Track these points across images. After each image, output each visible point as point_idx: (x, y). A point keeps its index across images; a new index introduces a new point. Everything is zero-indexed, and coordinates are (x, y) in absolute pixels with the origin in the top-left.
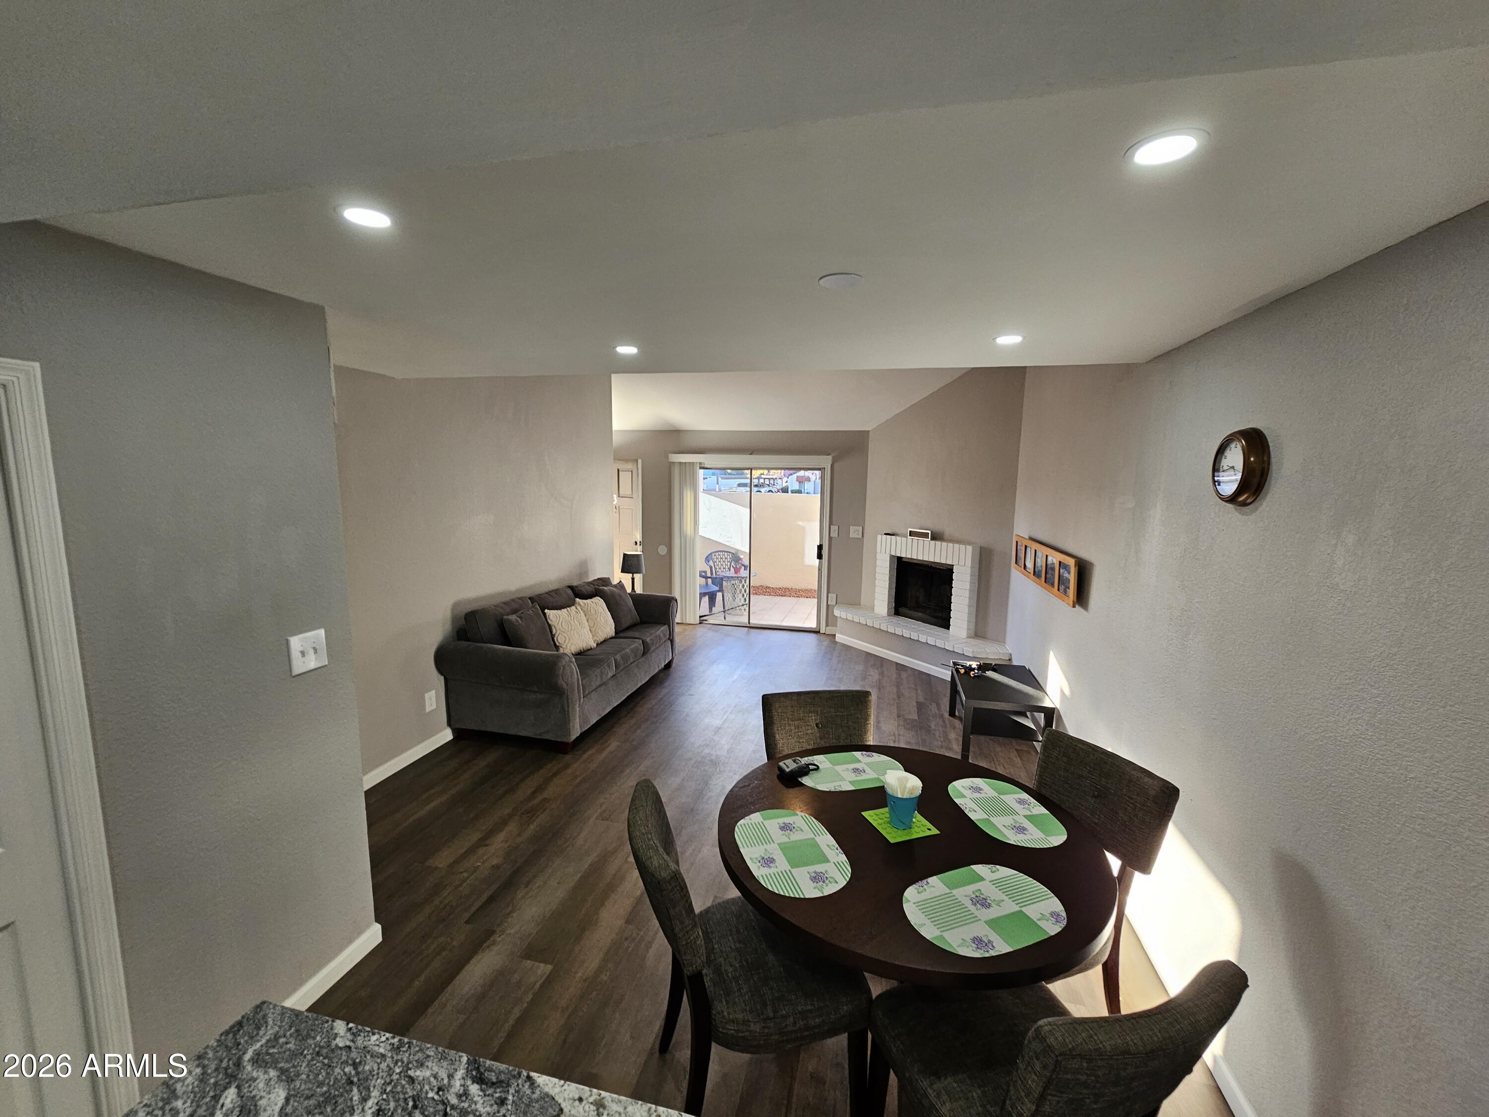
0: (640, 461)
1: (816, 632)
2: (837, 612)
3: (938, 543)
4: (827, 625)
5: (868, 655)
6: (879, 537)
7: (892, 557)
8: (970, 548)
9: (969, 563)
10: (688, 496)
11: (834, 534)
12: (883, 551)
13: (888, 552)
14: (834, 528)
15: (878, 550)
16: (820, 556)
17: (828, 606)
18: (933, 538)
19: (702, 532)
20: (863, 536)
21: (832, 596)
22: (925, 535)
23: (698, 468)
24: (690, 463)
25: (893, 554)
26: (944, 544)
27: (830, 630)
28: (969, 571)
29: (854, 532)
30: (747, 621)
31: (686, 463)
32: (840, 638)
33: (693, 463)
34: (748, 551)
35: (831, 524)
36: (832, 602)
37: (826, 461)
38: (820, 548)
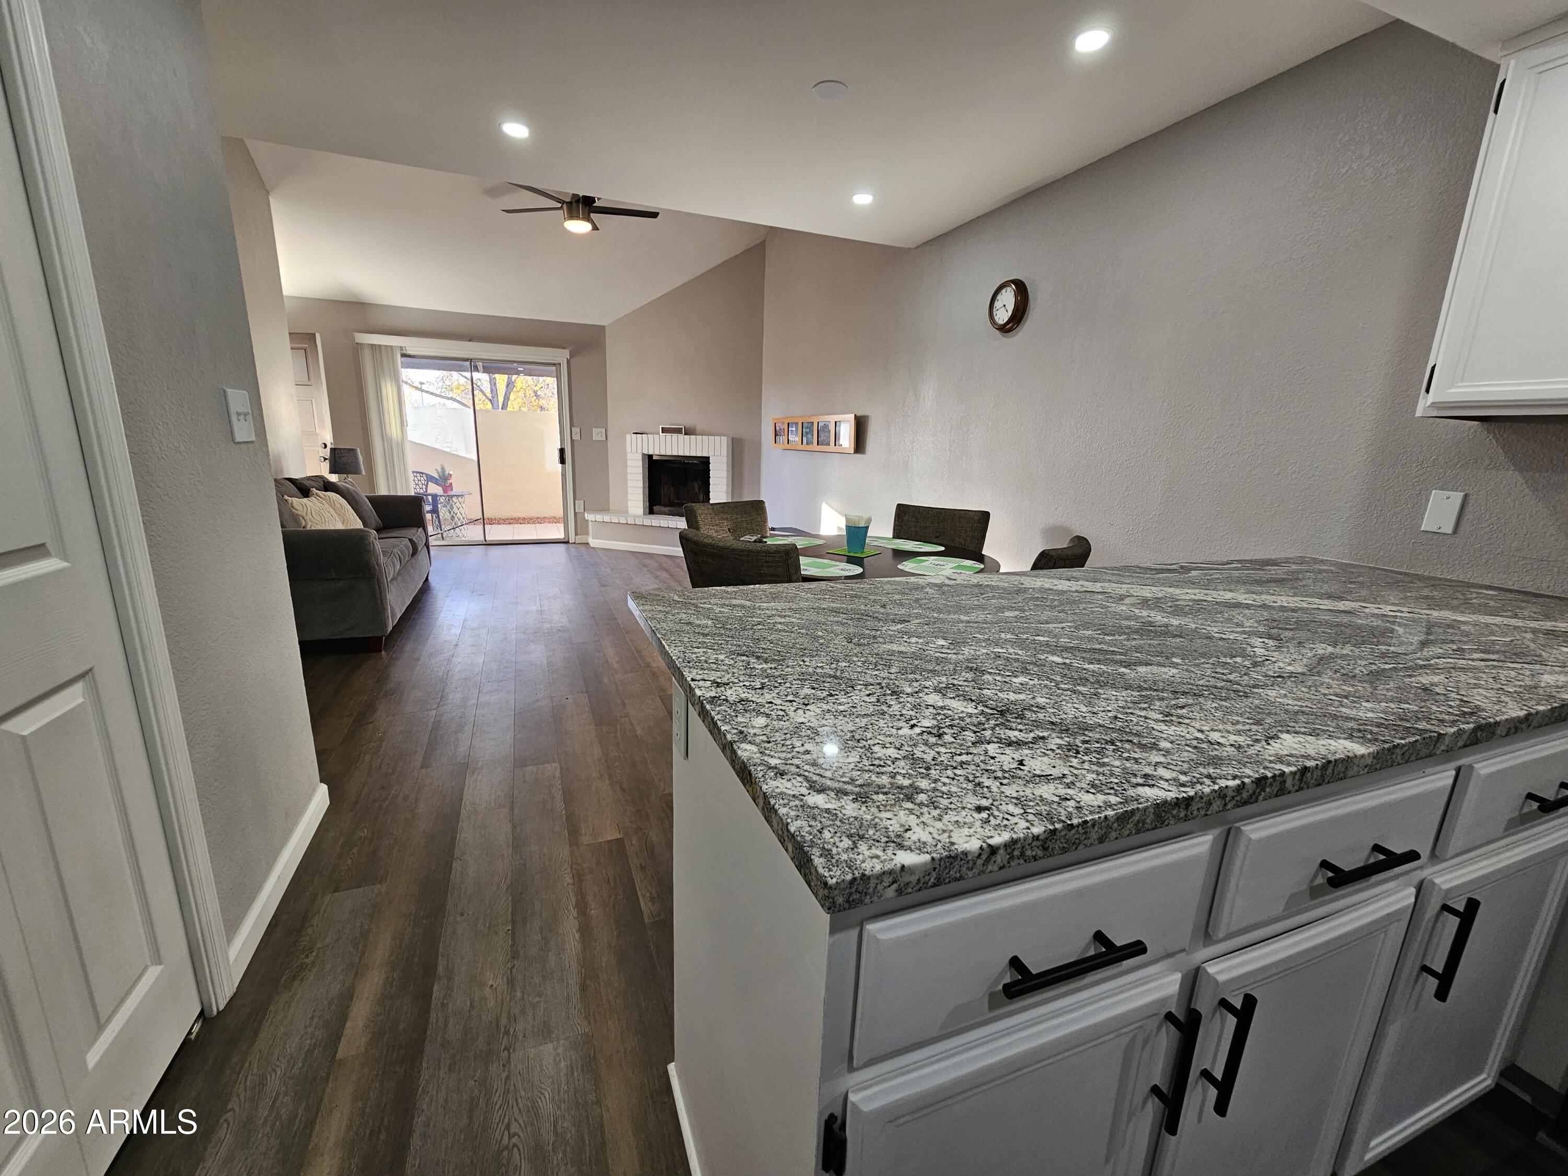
0: (318, 336)
1: (566, 542)
2: (589, 517)
3: (693, 437)
4: (576, 534)
5: (633, 553)
6: (628, 437)
7: (644, 455)
8: (724, 439)
9: (724, 452)
10: (388, 390)
11: (576, 437)
12: (634, 450)
13: (640, 450)
14: (576, 430)
15: (628, 449)
16: (562, 461)
17: (575, 513)
18: (686, 434)
19: (413, 435)
20: (606, 439)
21: (580, 503)
22: (678, 431)
23: (399, 356)
24: (386, 346)
25: (646, 452)
26: (699, 437)
27: (580, 539)
28: (725, 460)
29: (597, 434)
30: (482, 538)
31: (380, 346)
32: (593, 542)
33: (391, 347)
35: (572, 425)
36: (580, 509)
37: (562, 356)
38: (562, 451)
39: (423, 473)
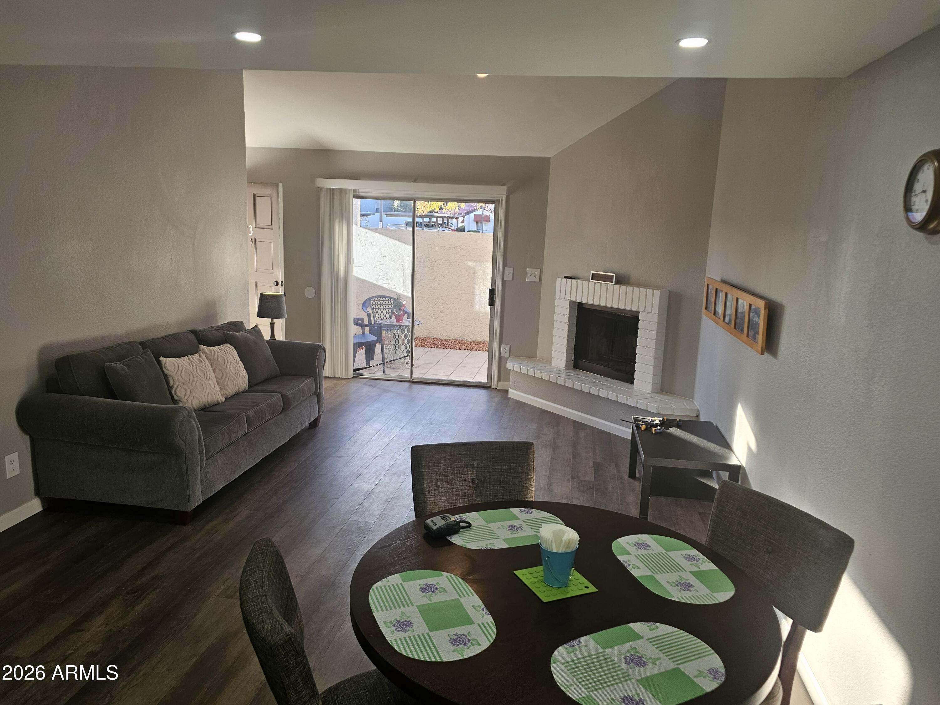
0: (280, 185)
1: (486, 387)
2: (510, 365)
3: (623, 287)
4: (499, 380)
5: (543, 412)
6: (558, 280)
7: (572, 303)
8: (657, 293)
9: (656, 310)
10: (339, 228)
11: (509, 278)
12: (562, 297)
13: (568, 297)
14: (509, 270)
15: (557, 296)
16: (492, 302)
17: (500, 358)
18: (618, 282)
19: (356, 272)
20: (540, 279)
21: (506, 348)
22: (608, 279)
23: (352, 196)
24: (341, 190)
25: (573, 299)
26: (630, 288)
27: (502, 385)
28: (656, 318)
29: (531, 275)
30: (409, 375)
31: (336, 190)
32: (513, 394)
33: (346, 190)
34: (410, 295)
35: (504, 266)
36: (505, 353)
37: (500, 192)
38: (492, 292)
39: (391, 298)
